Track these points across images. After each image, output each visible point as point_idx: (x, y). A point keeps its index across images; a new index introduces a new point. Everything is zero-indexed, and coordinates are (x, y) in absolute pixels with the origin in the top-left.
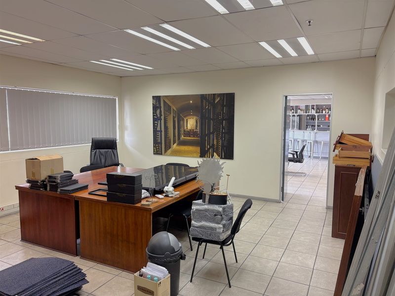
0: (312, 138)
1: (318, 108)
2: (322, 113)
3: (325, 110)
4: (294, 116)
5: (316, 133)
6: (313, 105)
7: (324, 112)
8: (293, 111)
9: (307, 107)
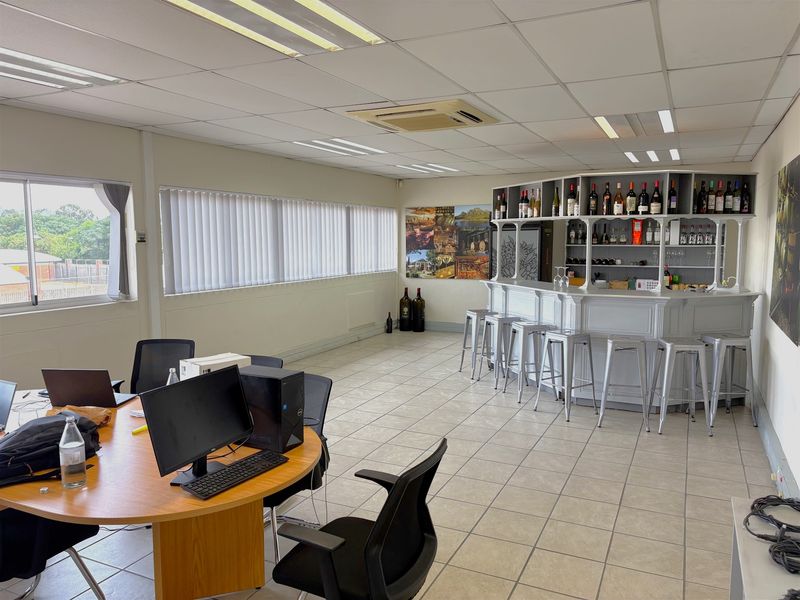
0: (570, 323)
1: (591, 193)
2: (610, 211)
3: (621, 200)
4: (509, 227)
5: (585, 300)
6: (574, 181)
7: (617, 208)
8: (502, 208)
9: (550, 188)
